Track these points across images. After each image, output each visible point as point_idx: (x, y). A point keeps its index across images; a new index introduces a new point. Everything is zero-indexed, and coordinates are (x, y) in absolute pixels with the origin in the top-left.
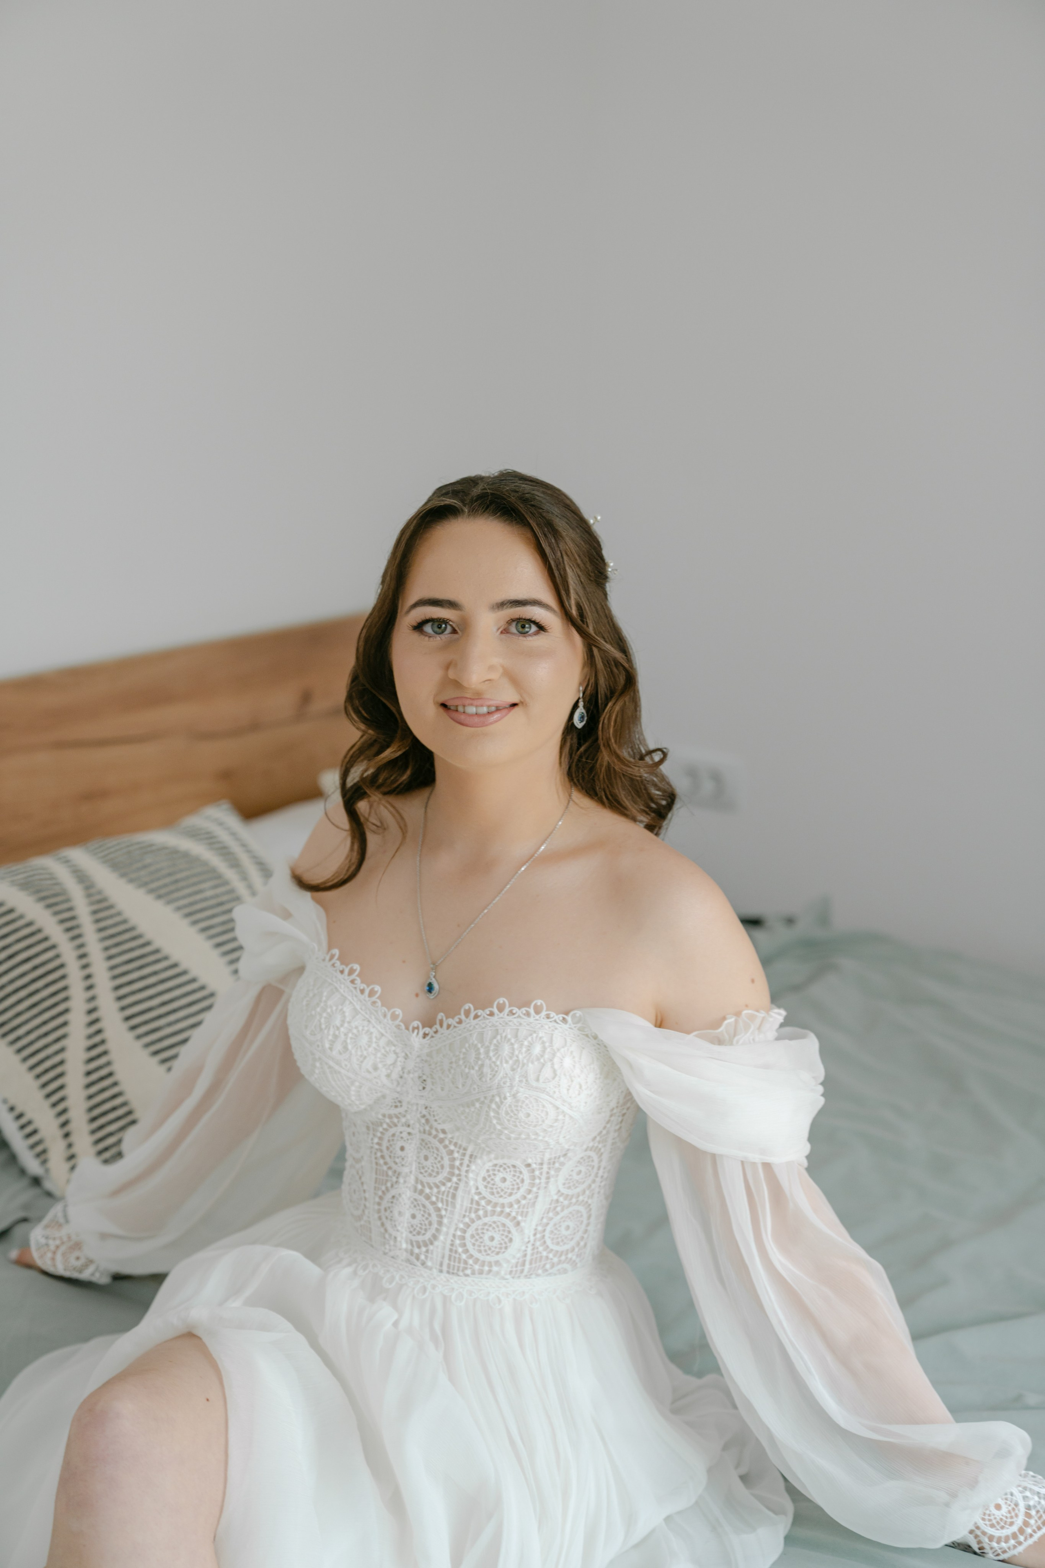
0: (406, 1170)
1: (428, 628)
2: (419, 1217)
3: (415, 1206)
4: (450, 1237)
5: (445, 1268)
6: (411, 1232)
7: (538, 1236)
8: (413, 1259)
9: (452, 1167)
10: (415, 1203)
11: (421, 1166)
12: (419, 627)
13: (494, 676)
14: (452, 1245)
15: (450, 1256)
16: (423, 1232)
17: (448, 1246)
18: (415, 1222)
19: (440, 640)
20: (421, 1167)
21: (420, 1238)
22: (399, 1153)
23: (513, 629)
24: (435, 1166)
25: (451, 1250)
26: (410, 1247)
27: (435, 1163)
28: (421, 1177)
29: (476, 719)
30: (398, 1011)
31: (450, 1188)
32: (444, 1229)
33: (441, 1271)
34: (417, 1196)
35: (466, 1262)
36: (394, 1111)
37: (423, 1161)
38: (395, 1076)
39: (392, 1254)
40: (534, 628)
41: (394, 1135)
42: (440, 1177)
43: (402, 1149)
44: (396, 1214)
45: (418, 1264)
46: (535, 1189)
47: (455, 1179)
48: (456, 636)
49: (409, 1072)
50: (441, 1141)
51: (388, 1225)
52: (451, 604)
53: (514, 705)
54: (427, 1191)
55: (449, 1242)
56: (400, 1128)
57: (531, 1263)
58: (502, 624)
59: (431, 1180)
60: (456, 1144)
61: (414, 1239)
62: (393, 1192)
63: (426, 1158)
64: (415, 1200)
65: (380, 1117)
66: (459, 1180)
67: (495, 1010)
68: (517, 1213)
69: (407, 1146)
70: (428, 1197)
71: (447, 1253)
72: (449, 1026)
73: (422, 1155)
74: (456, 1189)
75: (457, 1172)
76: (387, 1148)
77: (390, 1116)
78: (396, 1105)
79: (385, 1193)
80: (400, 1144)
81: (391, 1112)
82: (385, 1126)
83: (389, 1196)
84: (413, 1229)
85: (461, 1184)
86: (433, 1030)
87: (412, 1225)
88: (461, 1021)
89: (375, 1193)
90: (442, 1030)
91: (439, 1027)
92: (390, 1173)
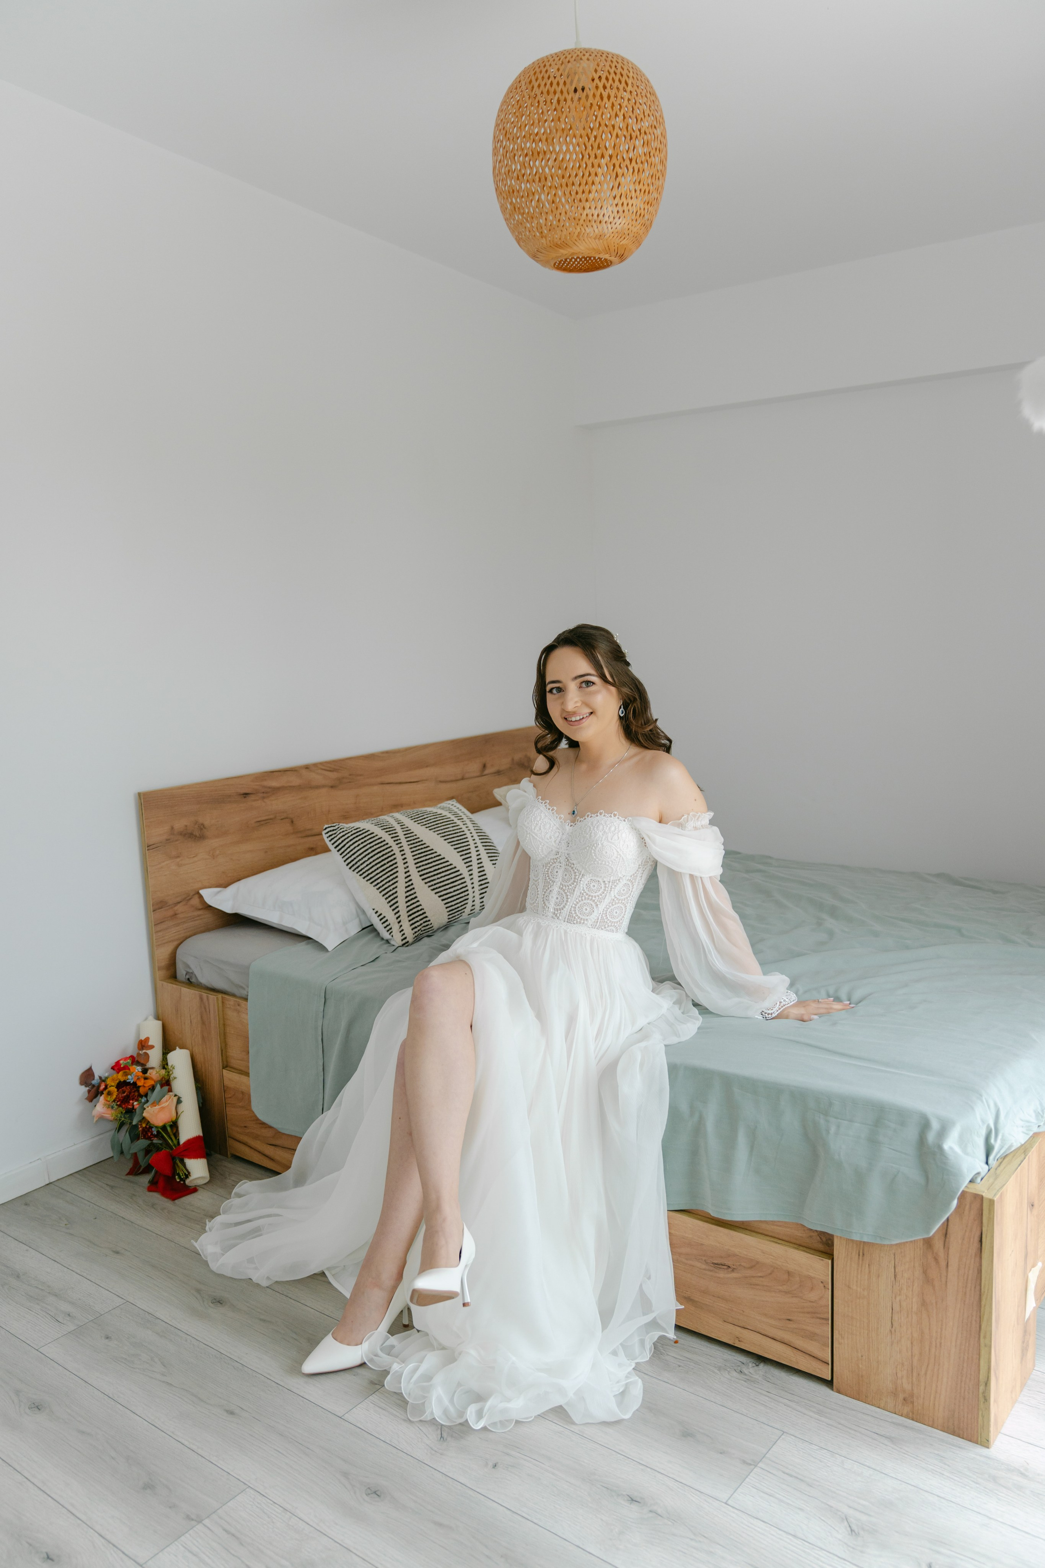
0: (557, 880)
1: (554, 691)
2: (559, 898)
4: (570, 907)
7: (604, 912)
8: (554, 916)
9: (575, 878)
10: (559, 893)
12: (551, 691)
13: (578, 705)
15: (569, 915)
16: (560, 905)
17: (569, 911)
18: (558, 901)
20: (563, 879)
21: (558, 907)
22: (555, 874)
23: (584, 685)
25: (570, 912)
26: (554, 911)
27: (569, 877)
28: (562, 883)
29: (576, 722)
30: (562, 816)
31: (573, 887)
32: (568, 904)
33: (565, 921)
34: (560, 890)
35: (575, 918)
36: (556, 857)
37: (564, 877)
38: (557, 842)
39: (546, 915)
40: (591, 684)
41: (554, 867)
42: (570, 883)
43: (557, 872)
44: (550, 897)
45: (556, 918)
46: (605, 892)
47: (575, 884)
48: (562, 693)
50: (572, 868)
51: (546, 903)
53: (591, 714)
54: (564, 888)
55: (569, 909)
56: (557, 864)
57: (600, 923)
58: (578, 685)
59: (566, 884)
60: (577, 870)
61: (556, 907)
62: (550, 889)
63: (566, 875)
65: (549, 860)
66: (577, 884)
67: (599, 814)
68: (597, 901)
69: (559, 871)
70: (564, 891)
71: (568, 913)
72: (580, 821)
73: (564, 874)
74: (575, 888)
75: (576, 880)
76: (551, 872)
77: (553, 859)
78: (556, 855)
79: (547, 890)
80: (556, 870)
81: (554, 857)
82: (551, 864)
83: (549, 891)
84: (556, 904)
85: (577, 886)
86: (575, 824)
87: (556, 902)
88: (585, 819)
89: (542, 891)
90: (578, 823)
91: (576, 822)
92: (550, 882)
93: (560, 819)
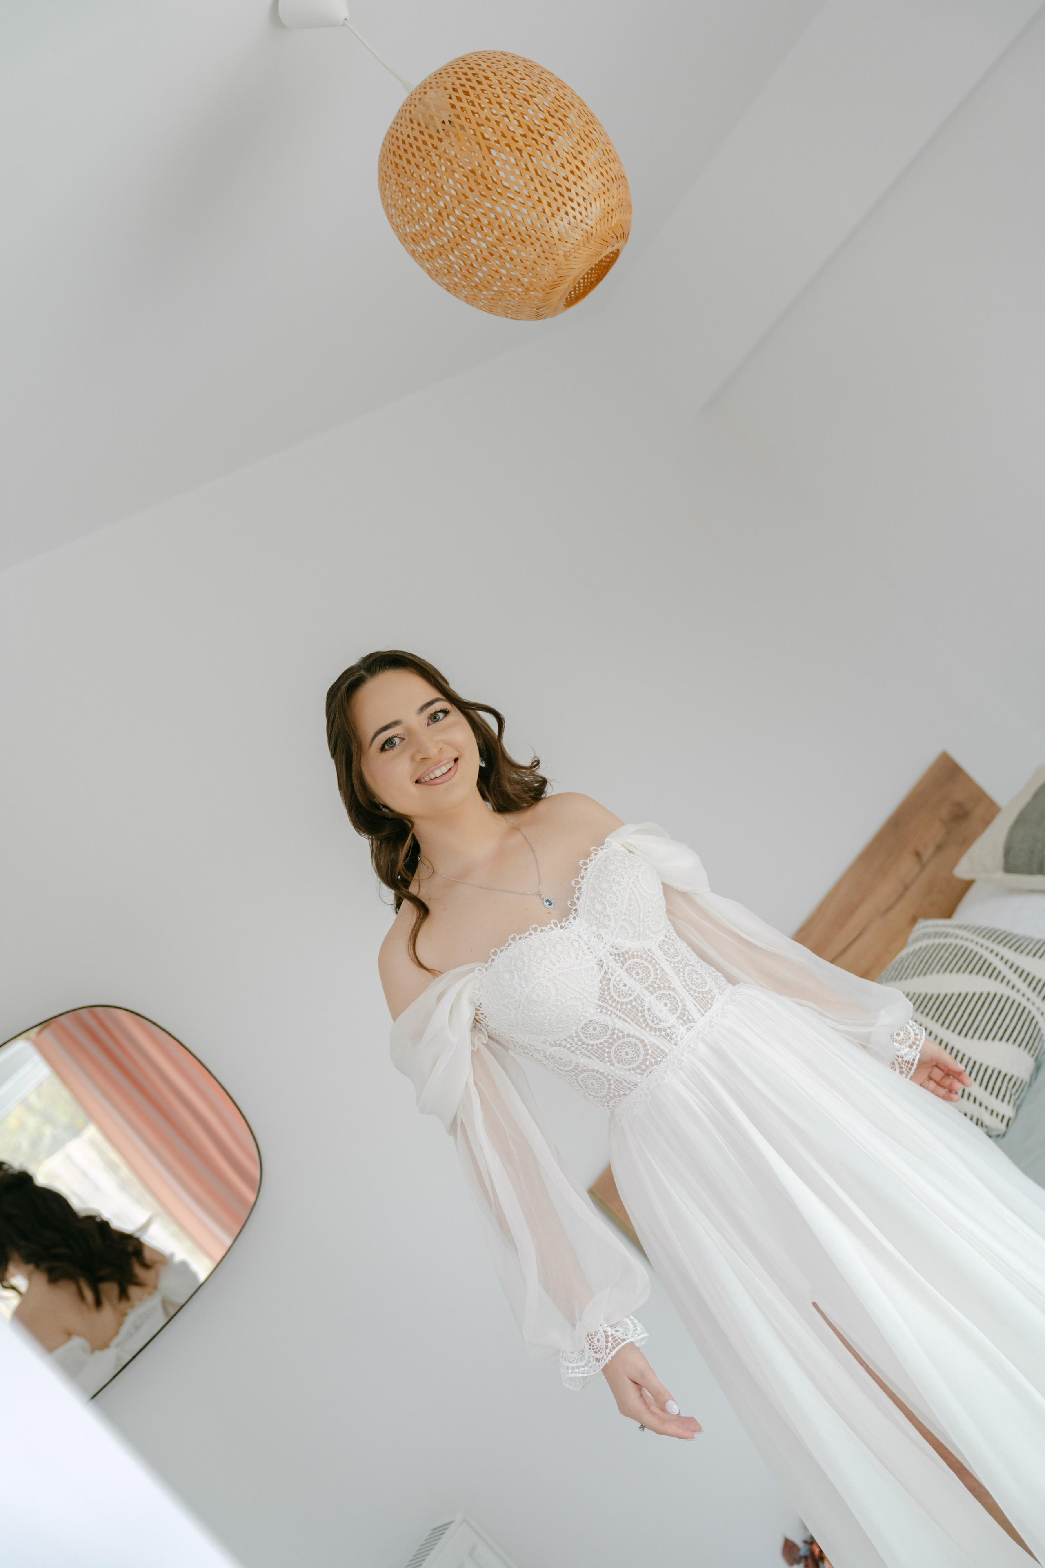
0: (638, 991)
1: (386, 747)
2: (667, 1001)
3: (661, 1000)
4: (687, 993)
5: (702, 1011)
6: (673, 1014)
8: (689, 1025)
9: (650, 962)
10: (659, 998)
11: (640, 980)
12: (383, 749)
13: (441, 745)
14: (692, 996)
15: (697, 1002)
16: (677, 1006)
17: (692, 999)
18: (669, 1006)
19: (396, 750)
20: (642, 981)
21: (679, 1011)
22: (626, 989)
23: (431, 722)
24: (644, 971)
25: (694, 999)
26: (681, 1021)
27: (643, 970)
28: (646, 984)
29: (445, 777)
31: (661, 973)
33: (703, 1014)
34: (655, 994)
36: (603, 970)
37: (637, 977)
38: (586, 951)
39: (679, 1038)
40: (441, 715)
41: (614, 986)
42: (652, 973)
43: (625, 985)
44: (657, 1013)
45: (692, 1024)
47: (657, 967)
48: (405, 741)
49: (589, 942)
50: (633, 956)
51: (663, 1025)
52: (396, 723)
53: (456, 760)
54: (656, 986)
55: (690, 996)
56: (613, 978)
58: (426, 721)
59: (651, 980)
60: (640, 952)
61: (677, 1015)
62: (646, 1008)
63: (638, 974)
64: (657, 997)
66: (659, 965)
69: (625, 982)
70: (659, 988)
71: (694, 1002)
72: (578, 899)
73: (634, 975)
74: (663, 970)
75: (654, 962)
76: (619, 996)
77: (604, 977)
78: (602, 966)
79: (643, 1016)
80: (621, 985)
81: (603, 973)
82: (606, 988)
83: (646, 1013)
84: (673, 1010)
85: (662, 965)
86: (574, 912)
87: (670, 1009)
88: (580, 889)
89: (639, 1026)
90: (578, 905)
91: (574, 907)
92: (634, 1003)
93: (556, 926)
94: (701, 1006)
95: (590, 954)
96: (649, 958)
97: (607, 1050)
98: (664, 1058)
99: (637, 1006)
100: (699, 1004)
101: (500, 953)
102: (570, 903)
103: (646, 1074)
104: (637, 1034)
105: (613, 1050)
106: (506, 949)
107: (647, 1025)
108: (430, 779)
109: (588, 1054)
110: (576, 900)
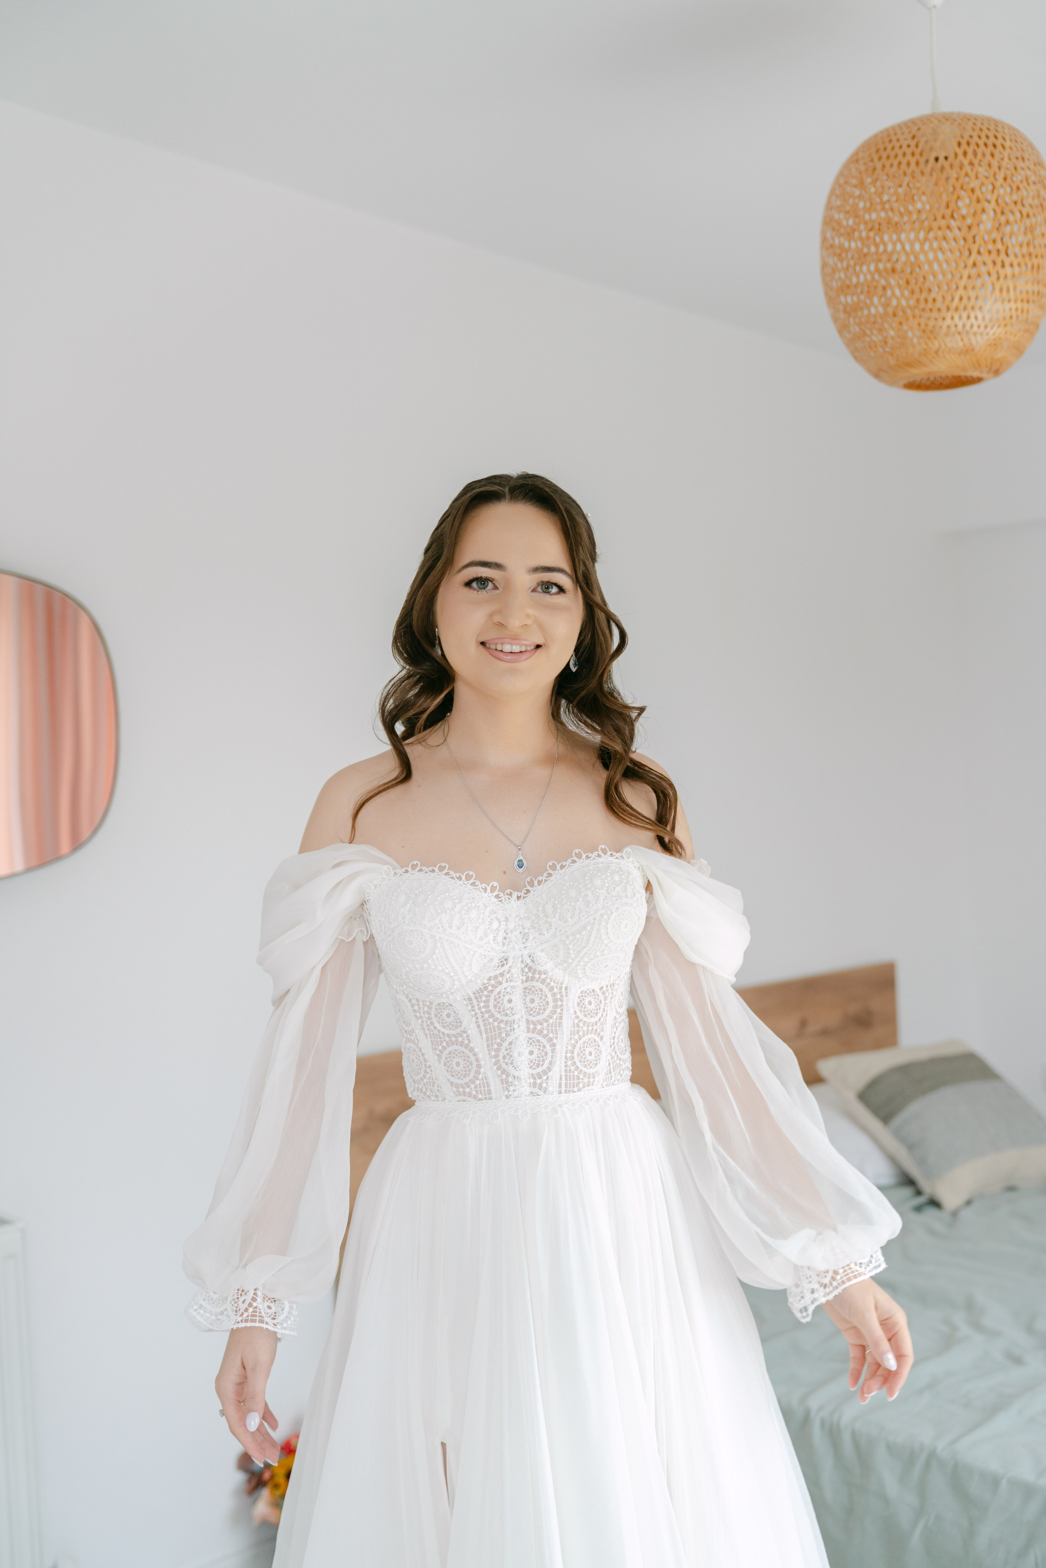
0: (516, 1017)
1: (474, 585)
2: (536, 1051)
3: (531, 1044)
4: (564, 1060)
5: (563, 1089)
6: (531, 1067)
7: (612, 1047)
8: (536, 1090)
9: (555, 1001)
10: (530, 1041)
11: (529, 1009)
12: (468, 584)
13: (529, 622)
14: (566, 1066)
15: (566, 1076)
16: (541, 1063)
17: (563, 1068)
18: (534, 1057)
19: (483, 594)
20: (529, 1011)
21: (540, 1069)
22: (508, 1005)
23: (539, 589)
24: (541, 1004)
25: (566, 1071)
26: (532, 1081)
27: (541, 1002)
28: (531, 1018)
29: (509, 657)
30: (496, 884)
31: (556, 1019)
32: (558, 1055)
33: (560, 1092)
34: (531, 1035)
35: (578, 1078)
36: (501, 970)
37: (529, 1005)
38: (500, 939)
39: (516, 1094)
40: (554, 590)
41: (499, 993)
42: (547, 1012)
43: (510, 1001)
44: (516, 1054)
45: (541, 1093)
46: (606, 1008)
47: (559, 1011)
48: (497, 592)
49: (512, 932)
50: (543, 981)
51: (510, 1069)
52: (498, 566)
53: (538, 647)
54: (539, 1027)
55: (563, 1064)
56: (505, 985)
58: (534, 584)
59: (540, 1017)
60: (554, 982)
61: (534, 1072)
62: (509, 1039)
63: (532, 1001)
64: (530, 1038)
65: (486, 981)
66: (562, 1010)
67: (573, 859)
68: (600, 1030)
69: (513, 998)
70: (540, 1032)
71: (563, 1074)
72: (539, 883)
73: (528, 1000)
74: (561, 1018)
75: (560, 1003)
76: (495, 1006)
77: (496, 977)
78: (503, 965)
79: (500, 1045)
80: (507, 998)
81: (498, 972)
82: (490, 988)
83: (506, 1044)
84: (534, 1064)
85: (565, 1013)
86: (525, 892)
87: (531, 1061)
88: (550, 875)
89: (489, 1050)
90: (534, 888)
91: (529, 888)
92: (502, 1025)
93: (492, 891)
94: (566, 1084)
95: (501, 945)
96: (558, 996)
97: (444, 1044)
98: (486, 1098)
99: (503, 1030)
100: (566, 1080)
101: (418, 871)
102: (529, 880)
103: (459, 1098)
104: (480, 1056)
105: (449, 1049)
106: (426, 872)
107: (496, 1056)
108: (495, 648)
109: (427, 1031)
110: (536, 883)
